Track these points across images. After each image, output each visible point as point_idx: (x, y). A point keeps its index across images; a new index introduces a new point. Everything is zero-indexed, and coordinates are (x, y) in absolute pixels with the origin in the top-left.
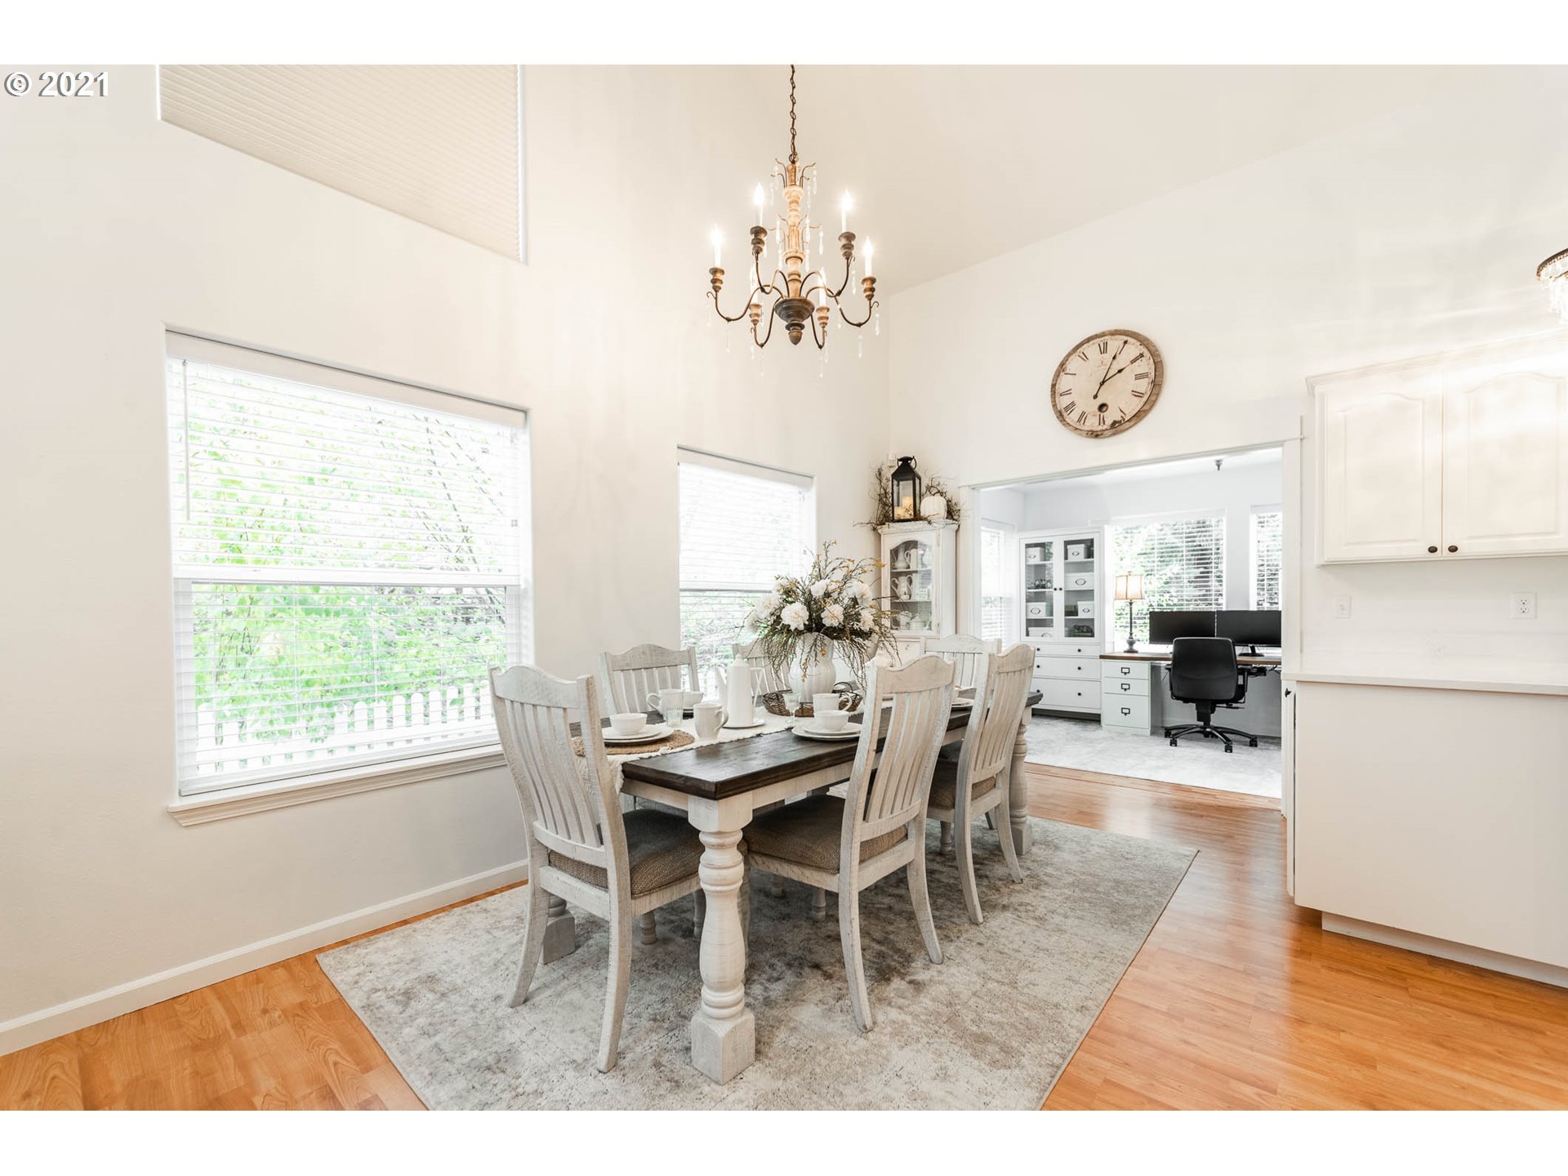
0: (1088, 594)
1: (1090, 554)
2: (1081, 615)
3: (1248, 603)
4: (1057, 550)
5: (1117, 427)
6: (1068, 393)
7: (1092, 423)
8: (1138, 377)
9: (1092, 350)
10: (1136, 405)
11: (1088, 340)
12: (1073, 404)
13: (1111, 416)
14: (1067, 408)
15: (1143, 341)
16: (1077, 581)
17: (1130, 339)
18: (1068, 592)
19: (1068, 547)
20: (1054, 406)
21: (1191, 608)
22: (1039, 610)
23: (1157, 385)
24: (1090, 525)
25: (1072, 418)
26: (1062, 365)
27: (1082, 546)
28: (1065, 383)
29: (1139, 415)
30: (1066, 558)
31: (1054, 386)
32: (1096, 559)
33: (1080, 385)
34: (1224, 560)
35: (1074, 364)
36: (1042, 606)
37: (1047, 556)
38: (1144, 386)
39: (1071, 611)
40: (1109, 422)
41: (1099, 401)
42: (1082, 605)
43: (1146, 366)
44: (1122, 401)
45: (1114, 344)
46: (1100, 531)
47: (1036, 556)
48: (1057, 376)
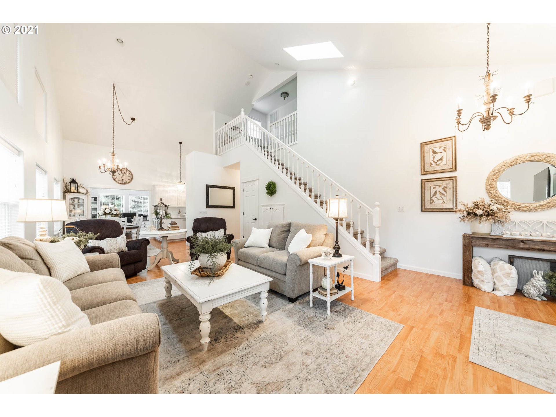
0: (95, 209)
1: (95, 200)
5: (125, 183)
6: (116, 176)
7: (121, 182)
8: (129, 177)
10: (129, 181)
12: (117, 178)
14: (115, 179)
15: (130, 172)
17: (128, 171)
20: (113, 177)
23: (132, 179)
25: (117, 180)
27: (93, 199)
29: (129, 183)
32: (97, 201)
38: (130, 178)
40: (124, 182)
41: (122, 179)
43: (130, 175)
44: (126, 180)
45: (125, 170)
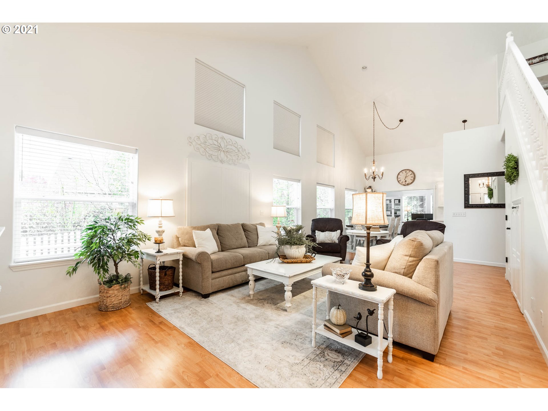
0: (399, 210)
1: (399, 201)
2: (398, 214)
3: (430, 212)
4: (393, 201)
5: (408, 184)
6: (400, 178)
7: (404, 183)
8: (411, 177)
9: (404, 172)
10: (411, 181)
11: (403, 170)
12: (401, 180)
13: (407, 183)
14: (400, 181)
15: (412, 172)
16: (397, 207)
17: (410, 171)
18: (395, 210)
19: (395, 200)
20: (397, 180)
21: (419, 213)
22: (389, 213)
23: (414, 179)
24: (399, 196)
25: (401, 182)
26: (399, 173)
27: (398, 200)
28: (399, 176)
29: (412, 183)
30: (394, 202)
31: (397, 177)
32: (401, 203)
33: (402, 177)
34: (426, 204)
35: (401, 174)
36: (389, 212)
37: (390, 202)
38: (412, 178)
39: (395, 213)
41: (405, 180)
42: (398, 212)
43: (413, 175)
44: (409, 181)
45: (408, 171)
46: (402, 197)
47: (388, 202)
48: (398, 175)
